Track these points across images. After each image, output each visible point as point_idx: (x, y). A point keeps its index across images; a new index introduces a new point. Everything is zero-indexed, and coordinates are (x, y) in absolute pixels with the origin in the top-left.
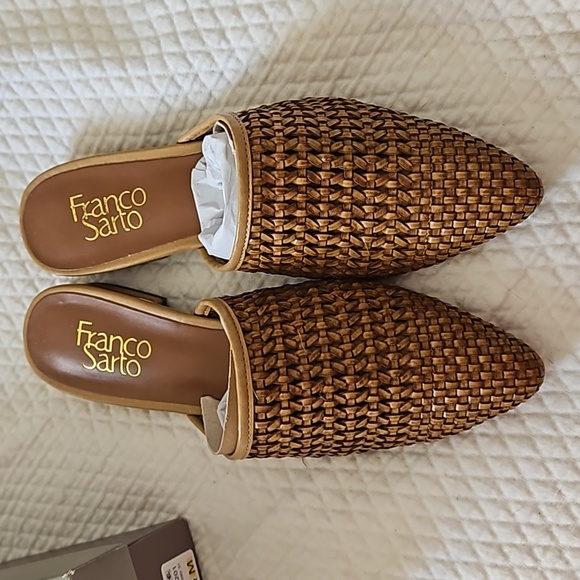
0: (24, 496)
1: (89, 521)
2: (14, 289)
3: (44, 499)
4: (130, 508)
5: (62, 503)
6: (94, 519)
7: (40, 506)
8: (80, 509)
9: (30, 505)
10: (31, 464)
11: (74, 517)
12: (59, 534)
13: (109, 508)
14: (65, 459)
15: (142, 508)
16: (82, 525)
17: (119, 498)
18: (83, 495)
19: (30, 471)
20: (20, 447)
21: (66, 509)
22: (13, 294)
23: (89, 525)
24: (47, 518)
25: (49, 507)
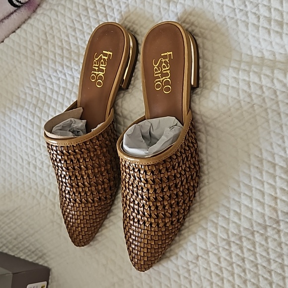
0: (4, 229)
1: (21, 251)
2: (27, 149)
3: (10, 234)
4: (36, 255)
5: (15, 239)
6: (23, 251)
7: (7, 236)
8: (20, 245)
9: (4, 233)
10: (9, 219)
11: (17, 246)
12: (10, 250)
13: (29, 251)
14: (21, 224)
15: (40, 257)
16: (18, 251)
17: (34, 249)
18: (23, 241)
19: (8, 221)
20: (8, 211)
21: (15, 242)
22: (26, 151)
23: (21, 252)
24: (8, 242)
25: (10, 238)
